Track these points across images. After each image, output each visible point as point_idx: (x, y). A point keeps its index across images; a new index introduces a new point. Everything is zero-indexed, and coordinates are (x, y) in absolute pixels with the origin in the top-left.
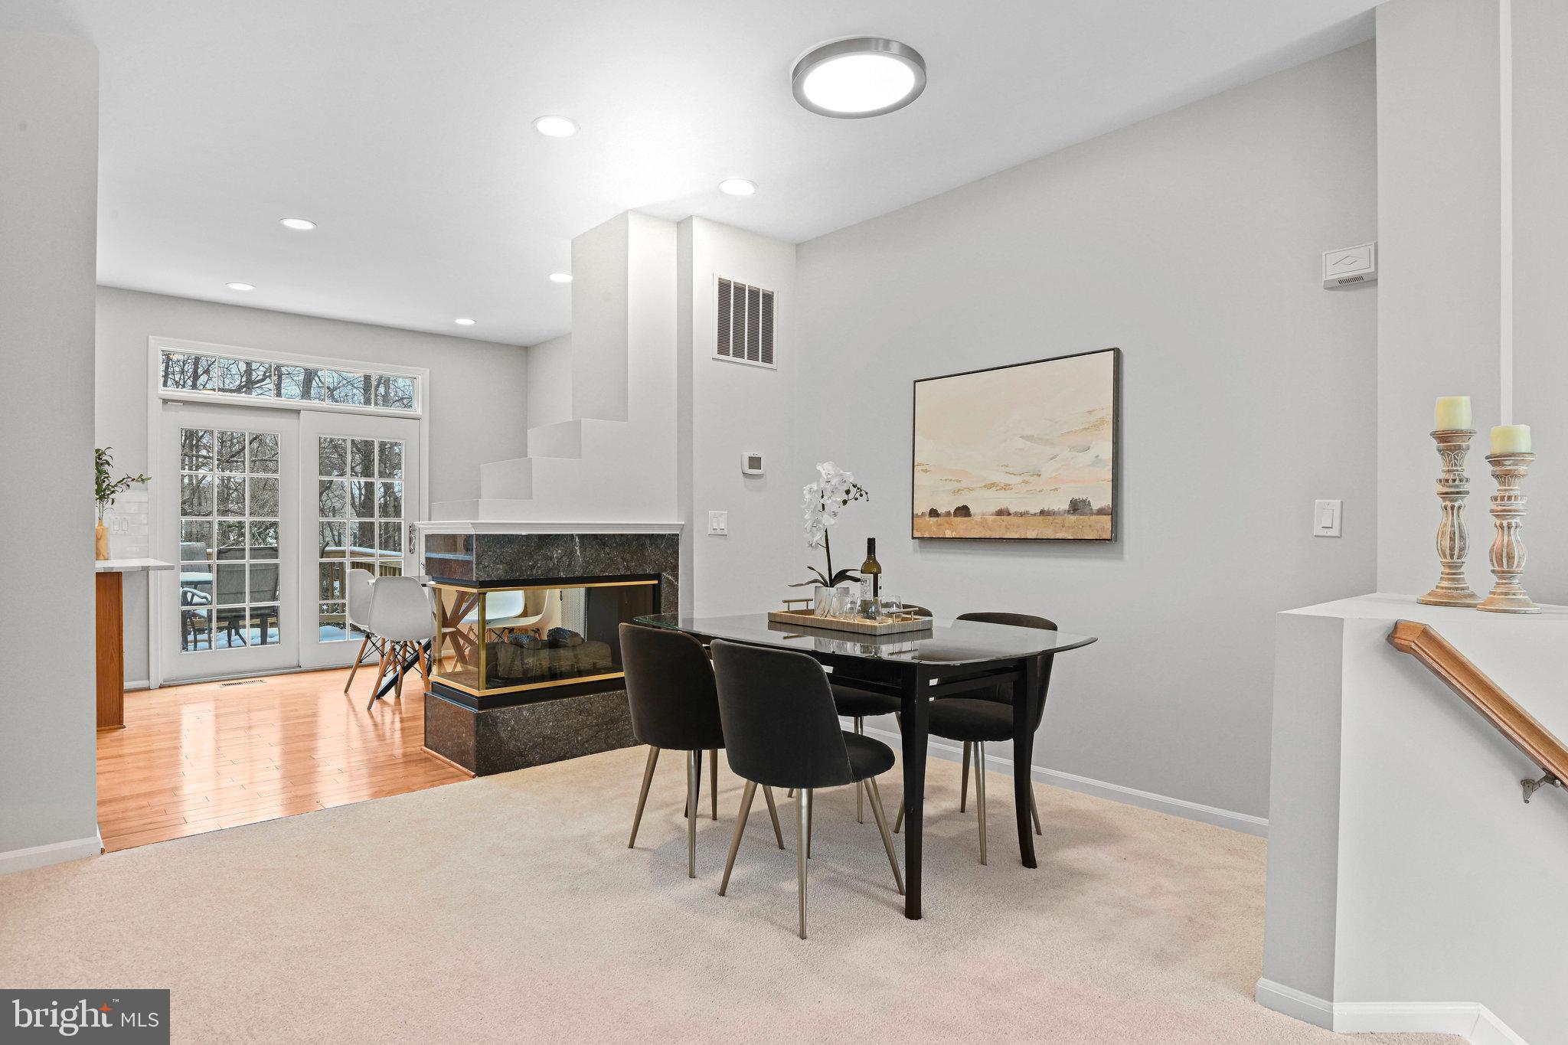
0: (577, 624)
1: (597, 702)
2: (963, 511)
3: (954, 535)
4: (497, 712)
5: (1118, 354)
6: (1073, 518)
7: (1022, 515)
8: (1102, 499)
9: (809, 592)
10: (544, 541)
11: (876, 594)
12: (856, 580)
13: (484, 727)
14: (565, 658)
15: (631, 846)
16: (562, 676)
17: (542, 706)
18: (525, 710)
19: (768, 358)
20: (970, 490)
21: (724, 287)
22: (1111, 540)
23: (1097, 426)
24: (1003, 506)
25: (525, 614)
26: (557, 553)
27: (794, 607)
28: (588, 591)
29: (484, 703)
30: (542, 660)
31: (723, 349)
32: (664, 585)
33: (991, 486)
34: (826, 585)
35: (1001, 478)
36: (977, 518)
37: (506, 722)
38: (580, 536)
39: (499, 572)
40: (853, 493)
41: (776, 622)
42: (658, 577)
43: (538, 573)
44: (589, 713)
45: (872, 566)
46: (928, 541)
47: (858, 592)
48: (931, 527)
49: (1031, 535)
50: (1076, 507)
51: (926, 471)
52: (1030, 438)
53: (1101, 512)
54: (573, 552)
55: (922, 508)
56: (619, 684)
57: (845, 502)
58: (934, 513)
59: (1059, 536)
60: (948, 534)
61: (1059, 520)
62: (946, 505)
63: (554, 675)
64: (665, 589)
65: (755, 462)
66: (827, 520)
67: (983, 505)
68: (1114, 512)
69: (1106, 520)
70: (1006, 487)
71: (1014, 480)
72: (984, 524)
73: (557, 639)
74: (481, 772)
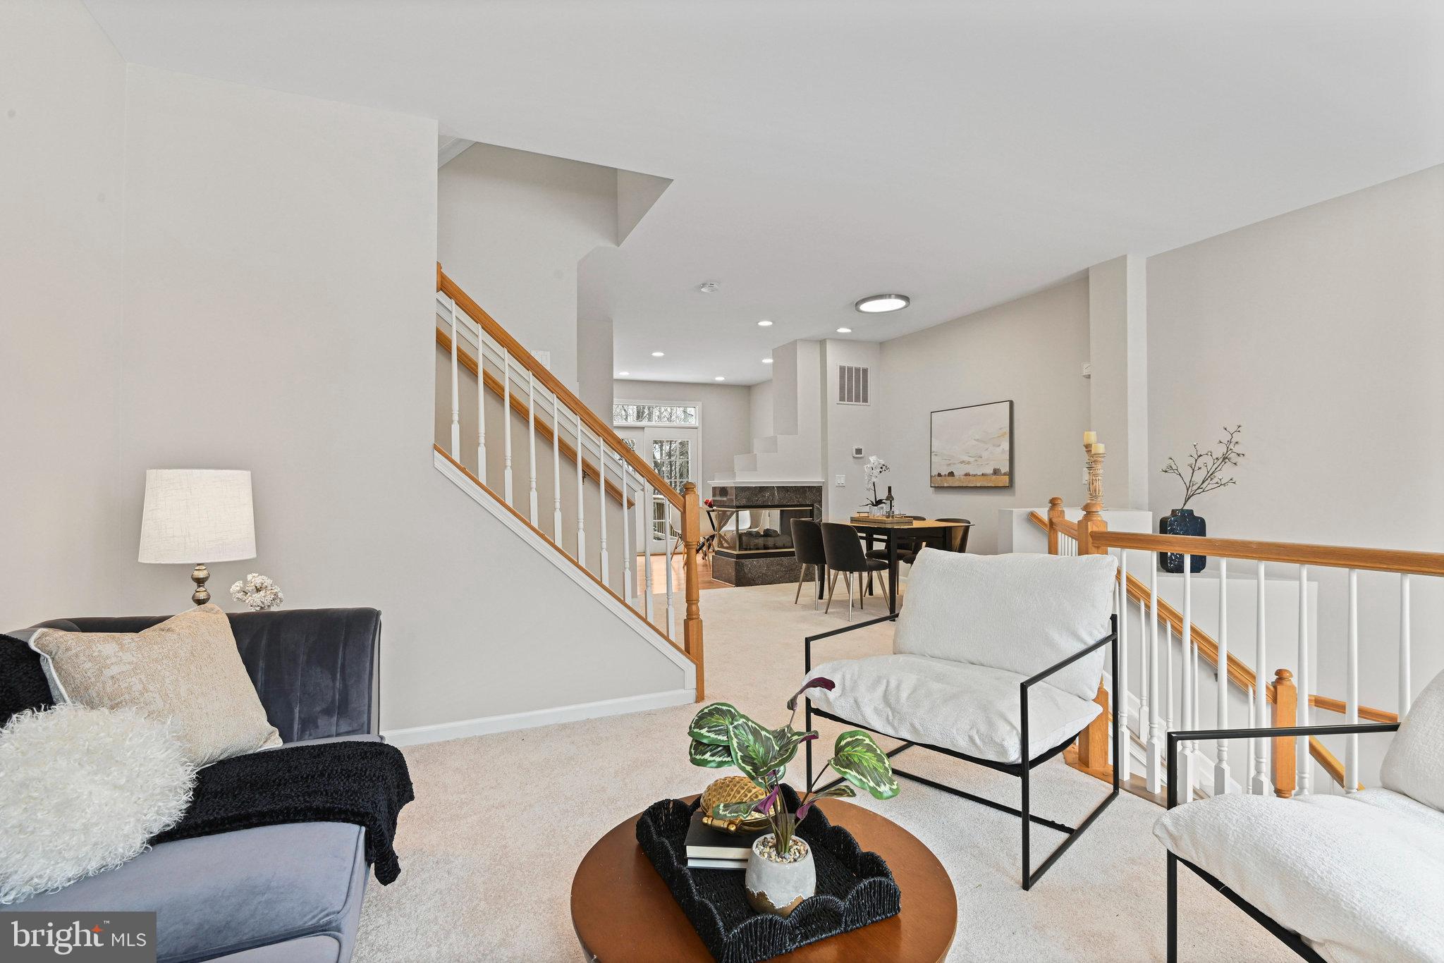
0: (777, 527)
1: (785, 560)
2: (951, 474)
3: (948, 485)
4: (743, 561)
5: (1011, 403)
6: (994, 477)
7: (975, 475)
8: (1005, 469)
9: (867, 509)
10: (762, 489)
11: (891, 508)
12: (884, 503)
13: (739, 568)
14: (770, 541)
15: (796, 603)
16: (768, 548)
17: (761, 560)
18: (755, 561)
19: (865, 400)
20: (954, 464)
21: (842, 369)
22: (1010, 486)
23: (1003, 435)
24: (967, 472)
25: (750, 528)
26: (767, 494)
27: (862, 515)
28: (781, 510)
29: (738, 557)
30: (761, 541)
31: (842, 399)
32: (815, 510)
33: (962, 462)
34: (873, 505)
35: (966, 458)
36: (957, 477)
37: (747, 565)
38: (777, 487)
39: (744, 502)
40: (884, 468)
41: (853, 520)
42: (812, 506)
43: (760, 503)
44: (782, 565)
45: (890, 498)
46: (939, 488)
47: (886, 507)
48: (939, 482)
49: (978, 485)
50: (996, 472)
51: (936, 455)
52: (977, 440)
53: (1005, 474)
54: (774, 494)
55: (935, 473)
56: (792, 554)
57: (881, 472)
58: (939, 475)
59: (989, 485)
60: (946, 485)
61: (989, 478)
62: (944, 472)
63: (766, 547)
64: (816, 512)
65: (859, 451)
66: (874, 479)
67: (959, 471)
68: (1011, 473)
69: (1007, 478)
70: (969, 463)
71: (972, 460)
72: (960, 480)
73: (768, 533)
74: (737, 585)
